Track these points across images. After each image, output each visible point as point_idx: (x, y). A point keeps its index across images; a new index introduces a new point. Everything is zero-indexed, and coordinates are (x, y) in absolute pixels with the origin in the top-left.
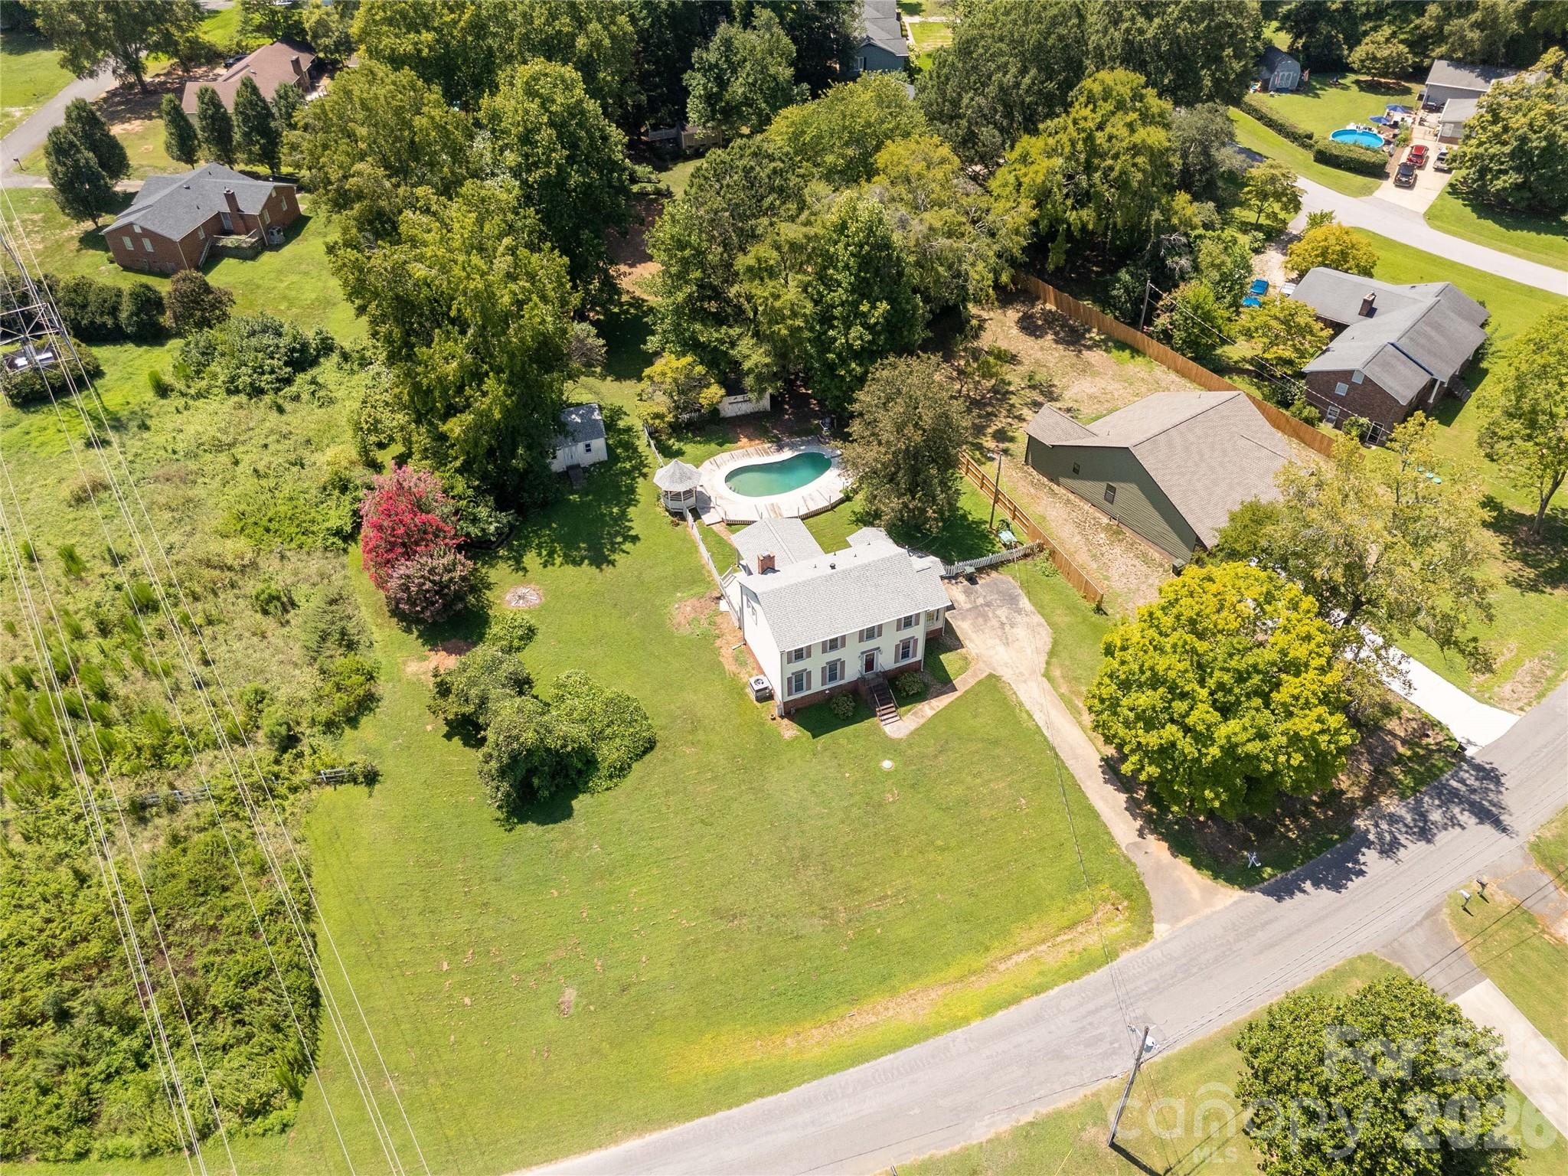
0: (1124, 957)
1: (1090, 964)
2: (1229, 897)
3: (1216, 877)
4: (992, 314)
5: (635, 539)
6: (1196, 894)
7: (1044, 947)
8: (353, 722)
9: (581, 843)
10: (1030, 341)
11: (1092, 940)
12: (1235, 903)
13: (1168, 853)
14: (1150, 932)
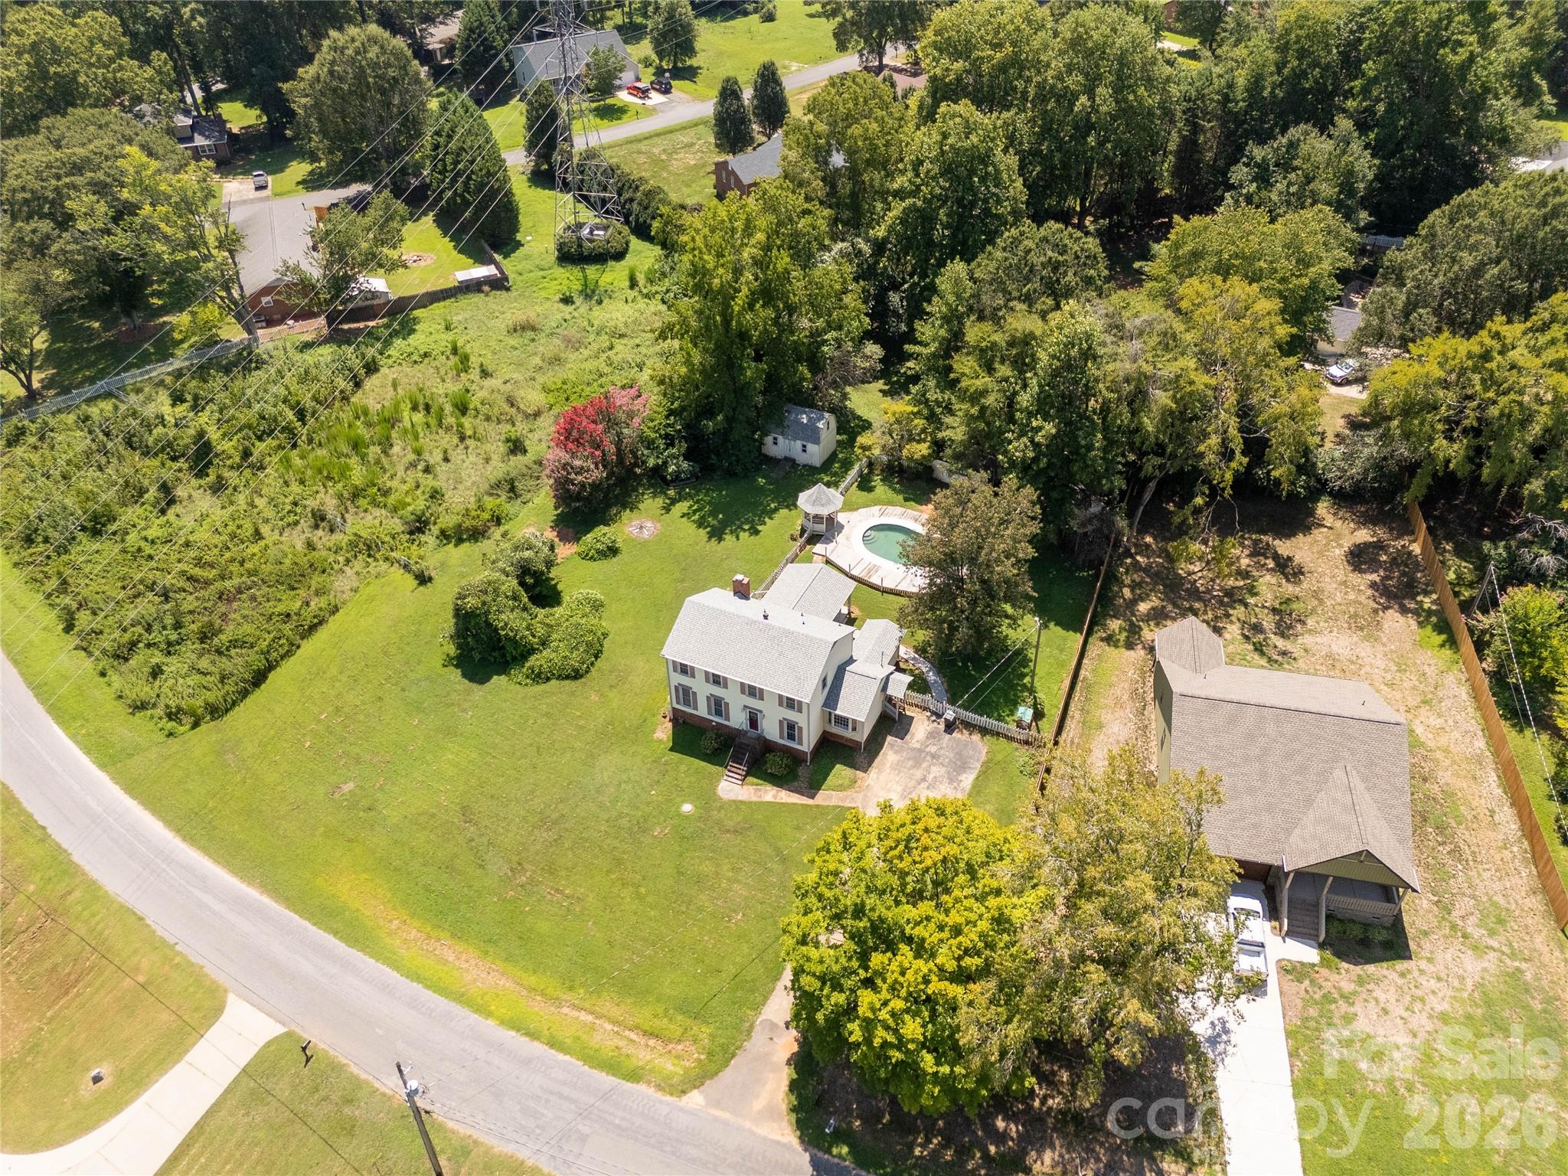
2: (784, 1134)
3: (794, 1110)
5: (757, 532)
10: (1343, 571)
11: (643, 1053)
12: (778, 1143)
13: (788, 1055)
14: (684, 1092)
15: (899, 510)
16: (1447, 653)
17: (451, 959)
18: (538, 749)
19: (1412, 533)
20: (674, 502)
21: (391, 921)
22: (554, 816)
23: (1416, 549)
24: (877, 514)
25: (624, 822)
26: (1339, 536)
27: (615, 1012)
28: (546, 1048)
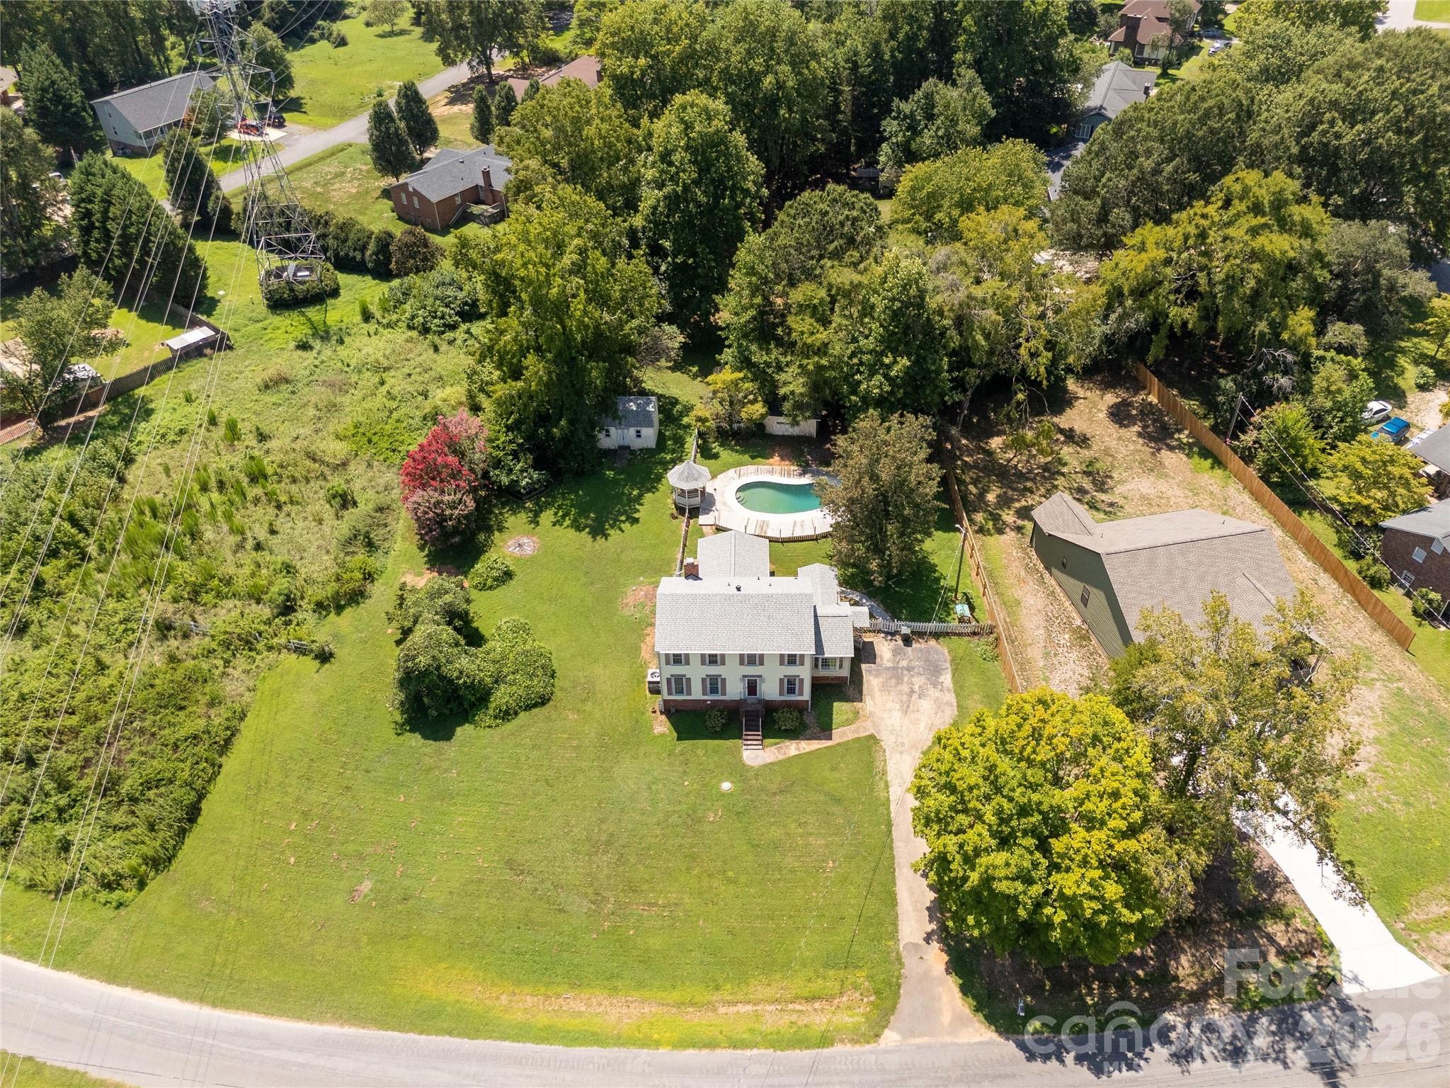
0: (838, 1048)
1: (801, 1041)
2: (980, 1034)
3: (977, 1009)
4: (1088, 394)
5: (636, 521)
6: (946, 1018)
7: (772, 1008)
8: (339, 609)
9: (445, 765)
10: (1113, 429)
11: (819, 1018)
12: (982, 1043)
13: (943, 967)
14: (877, 1036)
15: (752, 468)
16: (1218, 472)
17: (583, 1009)
18: (547, 781)
19: (1144, 388)
20: (537, 514)
21: (498, 998)
22: (604, 838)
23: (1153, 399)
24: (736, 476)
25: (674, 819)
26: (1095, 405)
27: (770, 992)
28: (730, 1051)
